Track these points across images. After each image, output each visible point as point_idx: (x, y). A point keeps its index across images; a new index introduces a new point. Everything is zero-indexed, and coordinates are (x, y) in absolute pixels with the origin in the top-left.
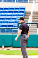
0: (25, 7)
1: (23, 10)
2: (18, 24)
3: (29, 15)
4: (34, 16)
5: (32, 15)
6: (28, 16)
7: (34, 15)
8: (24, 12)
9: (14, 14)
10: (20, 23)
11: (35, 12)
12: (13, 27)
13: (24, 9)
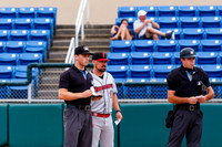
0: (55, 9)
1: (47, 20)
2: (30, 68)
3: (70, 38)
4: (88, 40)
5: (80, 38)
6: (66, 41)
7: (87, 37)
8: (49, 28)
9: (15, 32)
10: (35, 66)
11: (90, 27)
12: (11, 78)
13: (52, 15)
